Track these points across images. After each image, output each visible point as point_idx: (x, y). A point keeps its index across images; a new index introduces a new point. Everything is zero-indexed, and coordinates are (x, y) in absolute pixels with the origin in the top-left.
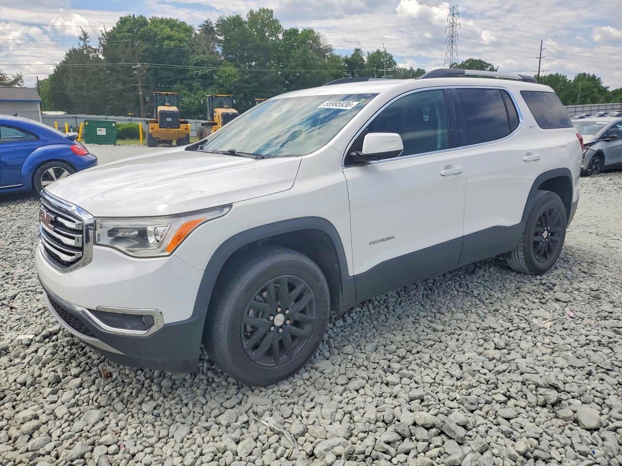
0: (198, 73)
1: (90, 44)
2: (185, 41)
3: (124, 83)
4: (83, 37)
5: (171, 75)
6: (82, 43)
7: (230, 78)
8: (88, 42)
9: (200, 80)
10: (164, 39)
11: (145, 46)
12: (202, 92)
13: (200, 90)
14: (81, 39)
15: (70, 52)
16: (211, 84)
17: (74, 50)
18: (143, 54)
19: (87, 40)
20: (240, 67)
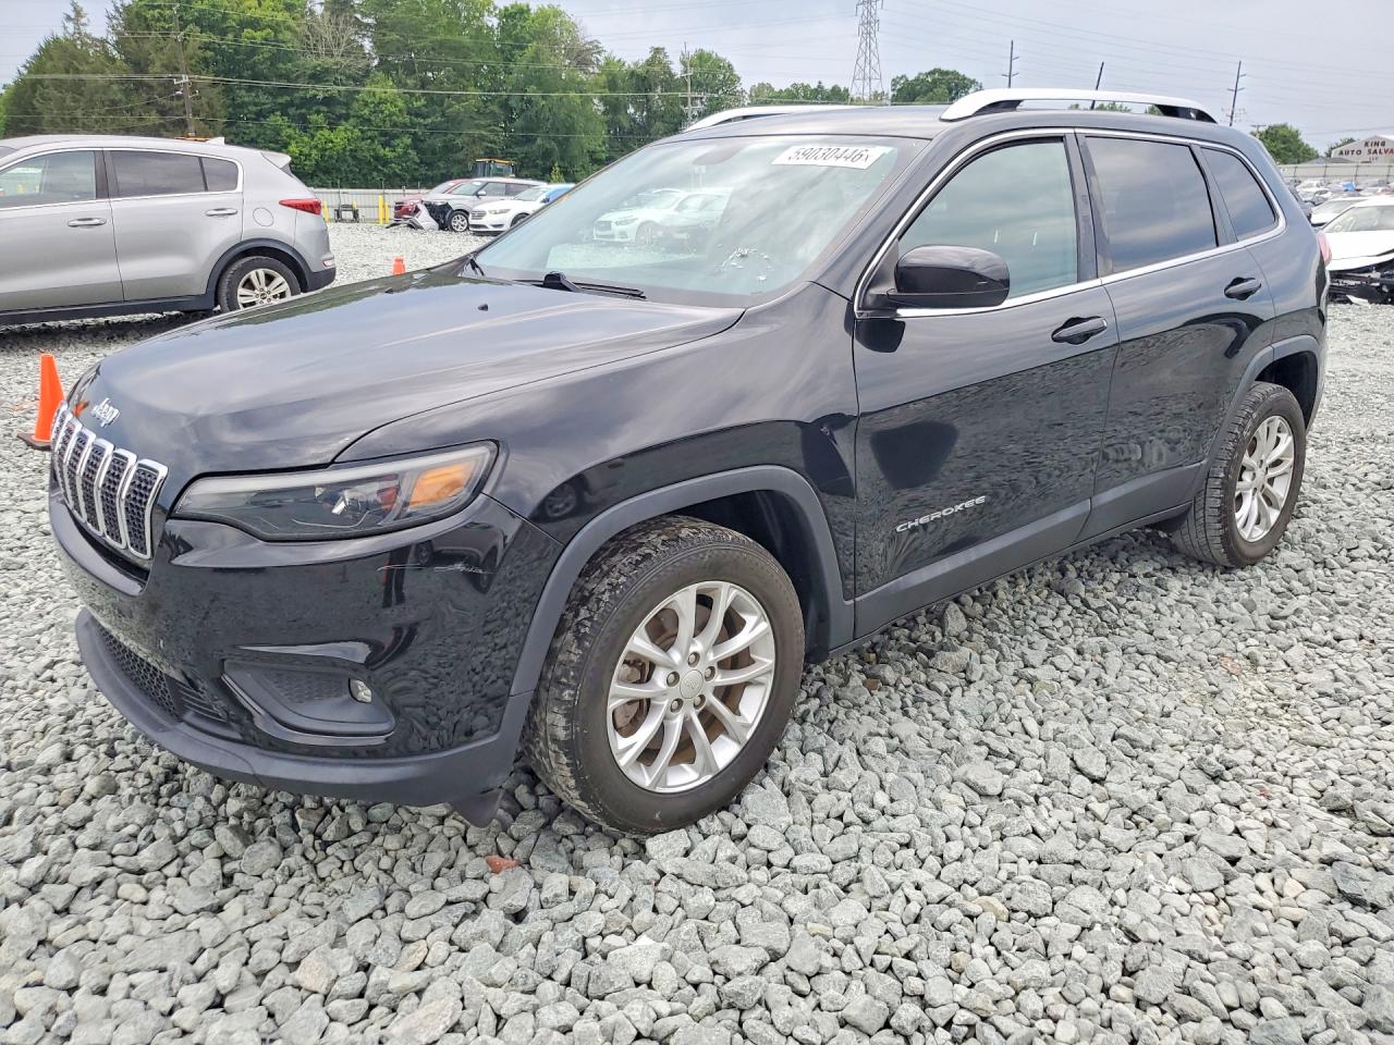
0: (315, 96)
1: (88, 30)
2: (289, 28)
3: (162, 113)
4: (73, 15)
5: (263, 98)
6: (71, 27)
7: (383, 107)
8: (84, 25)
9: (324, 109)
10: (244, 24)
11: (205, 38)
12: (326, 133)
13: (322, 128)
14: (69, 18)
15: (48, 43)
16: (347, 117)
17: (56, 40)
18: (199, 52)
19: (83, 20)
20: (405, 86)
